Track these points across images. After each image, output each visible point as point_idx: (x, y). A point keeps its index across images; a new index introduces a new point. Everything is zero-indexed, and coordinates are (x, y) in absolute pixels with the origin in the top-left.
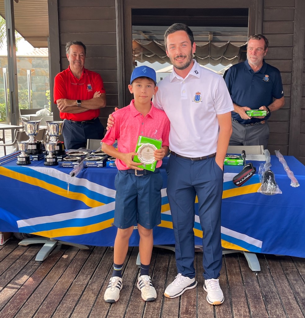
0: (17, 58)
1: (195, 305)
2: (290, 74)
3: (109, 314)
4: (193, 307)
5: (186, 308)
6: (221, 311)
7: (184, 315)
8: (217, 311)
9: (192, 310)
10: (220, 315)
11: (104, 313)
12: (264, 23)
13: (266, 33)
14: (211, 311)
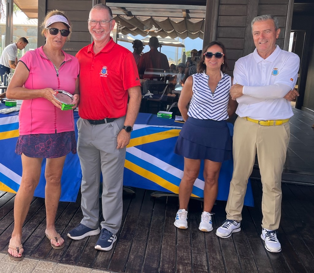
0: (14, 27)
1: (132, 234)
2: (242, 51)
3: (64, 232)
4: (131, 235)
5: (125, 235)
6: (153, 240)
7: (122, 240)
8: (149, 239)
9: (129, 237)
10: (151, 243)
11: (61, 231)
12: (220, 6)
13: (222, 14)
14: (145, 240)
